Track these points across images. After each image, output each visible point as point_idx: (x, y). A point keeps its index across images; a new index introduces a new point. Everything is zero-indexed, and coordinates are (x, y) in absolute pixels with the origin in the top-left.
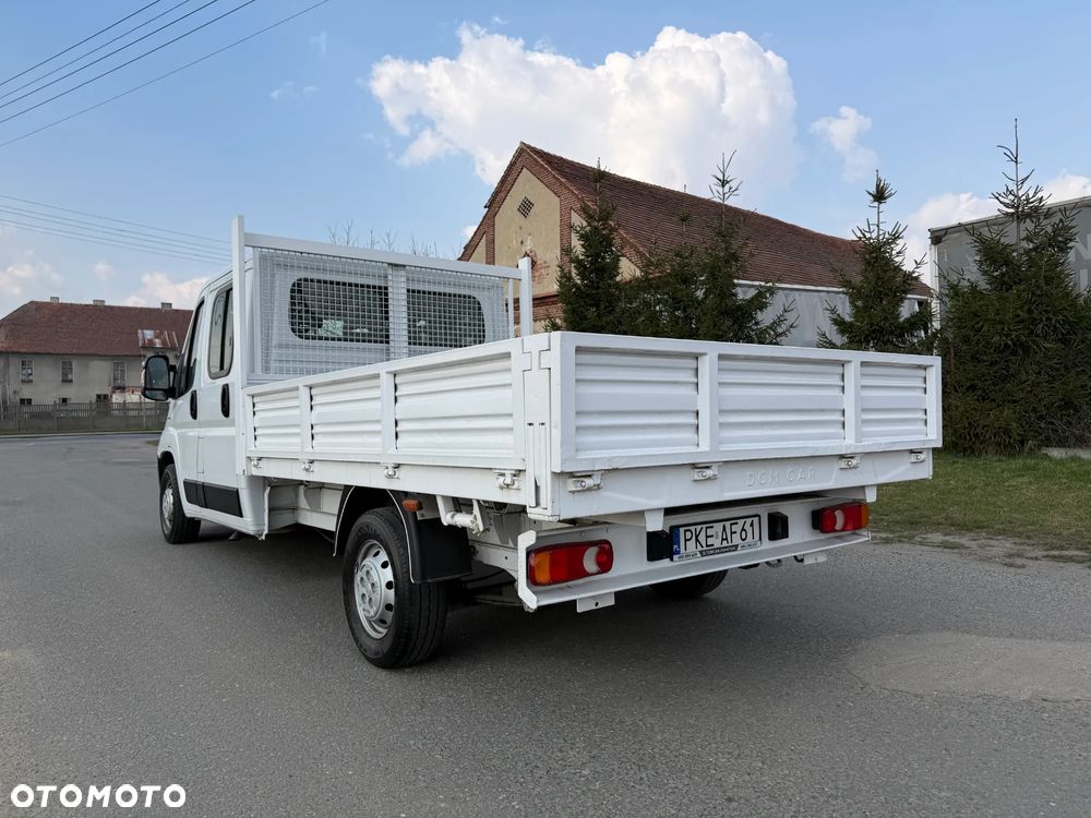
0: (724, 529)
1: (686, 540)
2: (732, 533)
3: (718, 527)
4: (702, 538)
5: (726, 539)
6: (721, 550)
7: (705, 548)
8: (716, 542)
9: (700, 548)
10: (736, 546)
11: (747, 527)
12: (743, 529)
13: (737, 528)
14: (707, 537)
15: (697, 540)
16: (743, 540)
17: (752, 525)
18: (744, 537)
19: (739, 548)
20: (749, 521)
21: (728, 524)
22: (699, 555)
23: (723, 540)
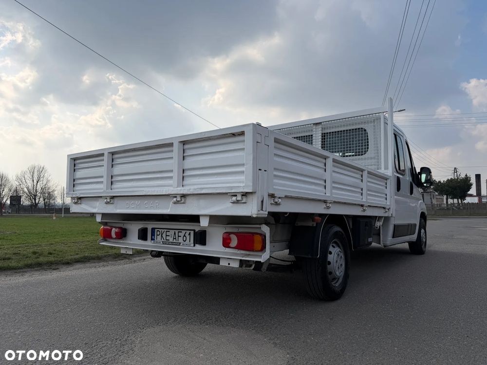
0: (175, 234)
1: (157, 235)
2: (178, 236)
3: (172, 232)
4: (164, 235)
5: (176, 239)
6: (172, 243)
7: (165, 241)
8: (171, 240)
9: (163, 240)
10: (180, 243)
11: (187, 235)
12: (184, 236)
13: (182, 234)
14: (166, 236)
15: (162, 236)
16: (184, 241)
17: (190, 234)
18: (185, 240)
19: (181, 244)
20: (188, 232)
21: (176, 232)
22: (162, 243)
23: (174, 239)
